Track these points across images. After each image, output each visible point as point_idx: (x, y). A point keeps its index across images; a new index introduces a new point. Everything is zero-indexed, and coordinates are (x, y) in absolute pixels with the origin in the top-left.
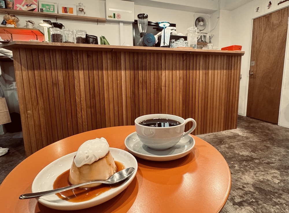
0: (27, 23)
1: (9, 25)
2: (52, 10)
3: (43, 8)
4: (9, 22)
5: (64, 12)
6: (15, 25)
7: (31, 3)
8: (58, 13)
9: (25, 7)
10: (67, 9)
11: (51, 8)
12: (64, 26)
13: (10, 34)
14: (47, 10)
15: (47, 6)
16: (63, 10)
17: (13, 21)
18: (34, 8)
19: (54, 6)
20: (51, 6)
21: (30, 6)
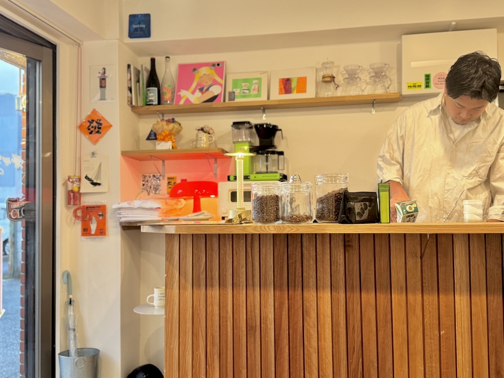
0: (197, 135)
1: (161, 144)
2: (255, 92)
3: (235, 90)
4: (162, 138)
5: (284, 92)
6: (173, 142)
7: (210, 83)
8: (268, 98)
9: (198, 93)
10: (290, 84)
11: (253, 87)
12: (281, 130)
13: (161, 161)
14: (244, 93)
15: (243, 84)
16: (282, 87)
17: (171, 133)
18: (216, 94)
19: (259, 79)
20: (254, 81)
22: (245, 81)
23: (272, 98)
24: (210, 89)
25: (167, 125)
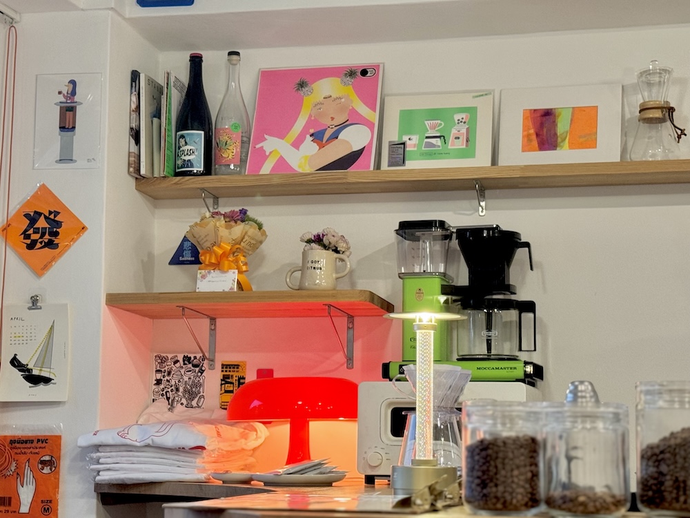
0: (304, 254)
1: (209, 277)
2: (461, 145)
3: (405, 138)
4: (213, 261)
5: (535, 143)
6: (240, 272)
7: (340, 119)
8: (494, 161)
9: (309, 146)
10: (554, 124)
11: (454, 131)
12: (527, 245)
13: (207, 321)
14: (429, 145)
15: (427, 123)
16: (532, 131)
17: (236, 249)
18: (356, 148)
19: (472, 111)
20: (457, 117)
21: (335, 136)
22: (434, 114)
23: (503, 161)
24: (343, 135)
25: (229, 227)
